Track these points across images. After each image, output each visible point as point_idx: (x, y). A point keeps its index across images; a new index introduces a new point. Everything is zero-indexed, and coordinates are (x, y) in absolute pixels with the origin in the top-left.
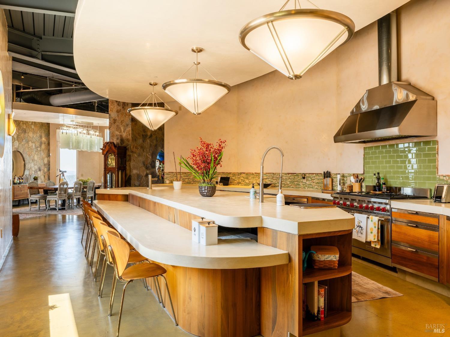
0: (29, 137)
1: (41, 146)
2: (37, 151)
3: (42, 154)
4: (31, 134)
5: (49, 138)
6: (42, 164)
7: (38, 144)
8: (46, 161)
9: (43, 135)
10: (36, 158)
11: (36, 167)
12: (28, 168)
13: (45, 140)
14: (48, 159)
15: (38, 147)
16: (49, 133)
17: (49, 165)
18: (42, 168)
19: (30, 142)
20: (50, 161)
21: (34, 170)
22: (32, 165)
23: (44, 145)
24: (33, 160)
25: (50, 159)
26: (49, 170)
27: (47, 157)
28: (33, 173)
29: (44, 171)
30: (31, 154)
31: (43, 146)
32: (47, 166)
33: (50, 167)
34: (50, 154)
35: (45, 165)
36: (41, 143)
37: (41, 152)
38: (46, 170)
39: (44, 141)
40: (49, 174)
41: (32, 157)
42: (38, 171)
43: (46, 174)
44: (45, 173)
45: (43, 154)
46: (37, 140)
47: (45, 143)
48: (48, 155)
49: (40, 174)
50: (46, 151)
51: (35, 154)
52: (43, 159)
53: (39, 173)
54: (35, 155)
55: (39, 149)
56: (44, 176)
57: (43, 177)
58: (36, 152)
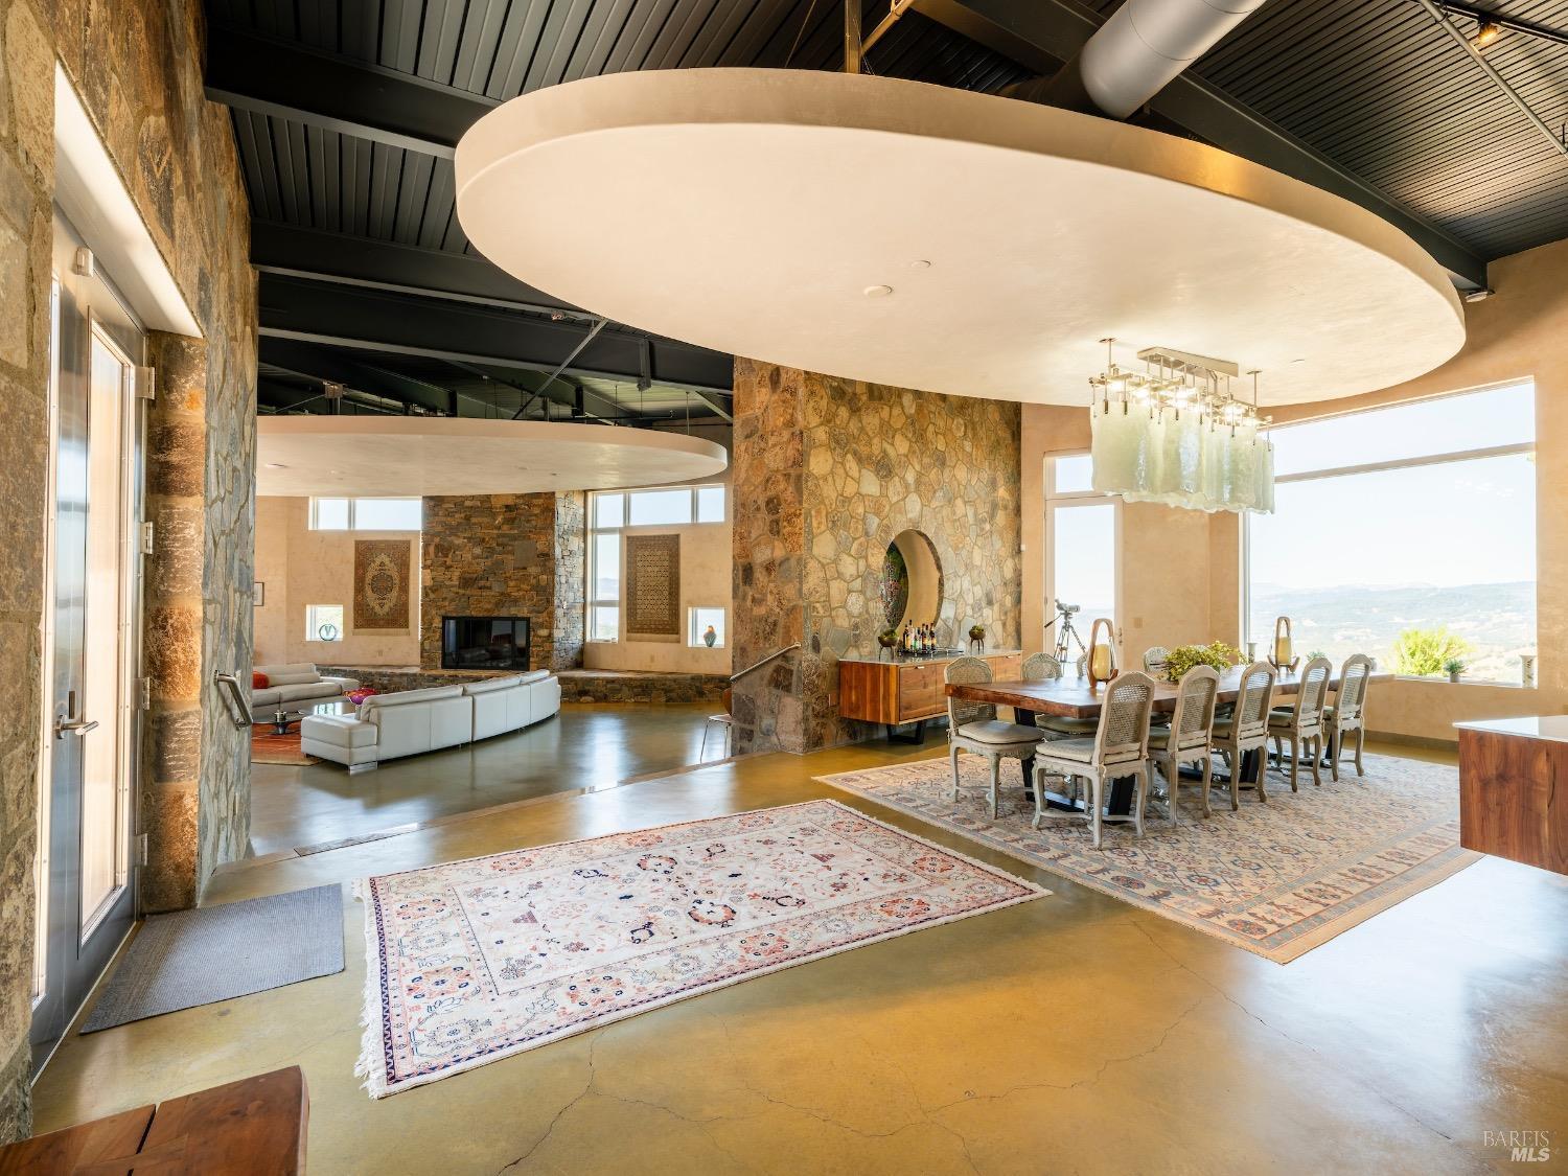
0: (955, 483)
1: (992, 516)
2: (981, 534)
3: (998, 544)
4: (962, 473)
5: (1019, 489)
6: (997, 581)
7: (984, 511)
8: (1009, 573)
9: (1001, 481)
10: (977, 559)
11: (979, 591)
12: (953, 594)
13: (1007, 496)
14: (1015, 565)
15: (984, 521)
16: (1019, 474)
17: (1019, 584)
18: (997, 595)
19: (959, 502)
20: (1020, 570)
21: (971, 601)
22: (966, 584)
23: (1003, 512)
24: (969, 567)
25: (1021, 564)
26: (1018, 601)
27: (1013, 557)
28: (969, 612)
29: (1002, 605)
30: (961, 546)
31: (1001, 518)
32: (1012, 588)
33: (1020, 593)
34: (1023, 547)
35: (1005, 584)
36: (994, 507)
37: (994, 537)
38: (1009, 601)
39: (1003, 499)
40: (1020, 617)
41: (964, 553)
42: (984, 605)
43: (1011, 615)
44: (1006, 614)
45: (1001, 546)
46: (982, 494)
47: (1006, 508)
48: (1017, 548)
49: (990, 618)
50: (1010, 536)
51: (975, 544)
52: (1000, 564)
53: (987, 612)
54: (976, 547)
55: (987, 527)
56: (1004, 625)
57: (998, 627)
58: (977, 535)
